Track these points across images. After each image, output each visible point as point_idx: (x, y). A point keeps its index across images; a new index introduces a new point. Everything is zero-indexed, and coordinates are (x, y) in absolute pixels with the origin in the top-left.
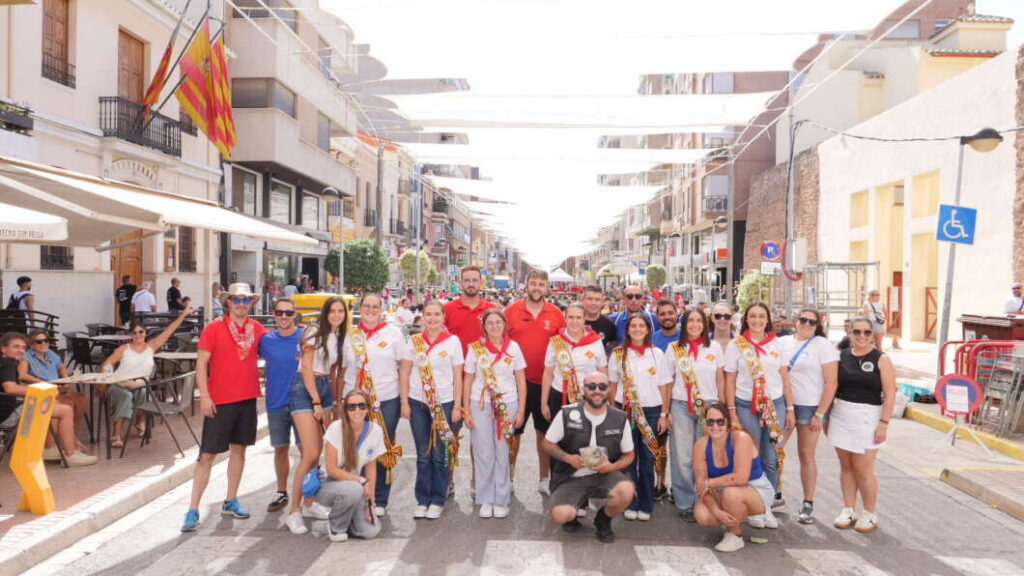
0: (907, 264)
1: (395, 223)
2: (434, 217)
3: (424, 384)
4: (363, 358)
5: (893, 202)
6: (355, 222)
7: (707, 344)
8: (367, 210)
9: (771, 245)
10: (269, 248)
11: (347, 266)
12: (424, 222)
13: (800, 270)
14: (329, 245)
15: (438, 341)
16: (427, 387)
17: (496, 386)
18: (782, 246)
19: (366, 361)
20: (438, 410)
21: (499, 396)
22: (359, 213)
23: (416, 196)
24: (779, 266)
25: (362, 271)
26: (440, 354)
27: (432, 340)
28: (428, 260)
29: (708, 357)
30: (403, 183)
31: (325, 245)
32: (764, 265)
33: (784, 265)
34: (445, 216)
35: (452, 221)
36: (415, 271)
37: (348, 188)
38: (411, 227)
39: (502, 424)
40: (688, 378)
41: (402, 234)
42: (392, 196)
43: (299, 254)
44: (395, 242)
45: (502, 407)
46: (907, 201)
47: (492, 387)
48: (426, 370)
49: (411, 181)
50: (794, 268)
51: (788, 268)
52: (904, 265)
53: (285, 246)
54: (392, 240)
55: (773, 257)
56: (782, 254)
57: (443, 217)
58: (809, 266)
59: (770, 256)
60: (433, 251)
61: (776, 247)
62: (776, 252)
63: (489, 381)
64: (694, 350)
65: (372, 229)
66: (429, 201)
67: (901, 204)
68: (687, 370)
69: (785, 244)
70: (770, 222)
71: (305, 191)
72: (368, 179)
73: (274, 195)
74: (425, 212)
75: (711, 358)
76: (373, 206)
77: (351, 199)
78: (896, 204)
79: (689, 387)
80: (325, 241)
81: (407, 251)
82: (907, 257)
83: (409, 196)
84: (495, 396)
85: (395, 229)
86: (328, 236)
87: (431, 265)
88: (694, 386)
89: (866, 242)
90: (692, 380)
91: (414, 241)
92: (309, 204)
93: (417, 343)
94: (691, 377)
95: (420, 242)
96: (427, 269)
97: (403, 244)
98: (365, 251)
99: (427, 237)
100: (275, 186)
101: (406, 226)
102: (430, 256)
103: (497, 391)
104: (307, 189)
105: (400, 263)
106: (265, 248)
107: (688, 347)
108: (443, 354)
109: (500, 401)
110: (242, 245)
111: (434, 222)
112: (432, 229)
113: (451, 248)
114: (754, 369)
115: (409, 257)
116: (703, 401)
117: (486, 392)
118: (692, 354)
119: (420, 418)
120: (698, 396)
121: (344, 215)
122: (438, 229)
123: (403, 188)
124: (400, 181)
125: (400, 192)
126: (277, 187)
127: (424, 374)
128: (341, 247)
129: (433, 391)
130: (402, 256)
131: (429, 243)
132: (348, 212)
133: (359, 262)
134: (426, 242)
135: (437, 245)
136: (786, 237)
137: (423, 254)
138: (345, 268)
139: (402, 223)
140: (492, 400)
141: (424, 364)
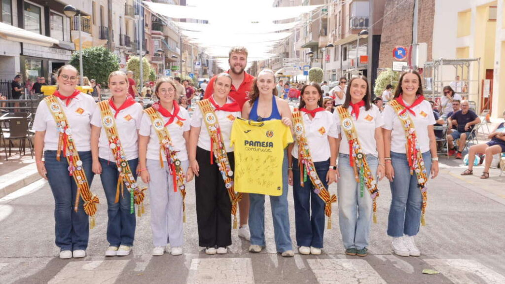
0: (497, 63)
1: (123, 37)
2: (152, 34)
3: (110, 143)
4: (63, 124)
5: (488, 18)
6: (92, 36)
7: (368, 108)
8: (102, 27)
9: (400, 49)
10: (24, 54)
11: (86, 67)
12: (146, 38)
13: (422, 66)
14: (72, 52)
15: (123, 107)
16: (113, 146)
17: (170, 144)
18: (408, 48)
19: (66, 127)
20: (124, 164)
21: (174, 153)
22: (95, 29)
23: (138, 18)
24: (405, 64)
25: (98, 71)
26: (126, 117)
27: (118, 106)
28: (149, 65)
29: (367, 118)
30: (129, 7)
31: (69, 53)
32: (395, 63)
33: (410, 63)
34: (162, 33)
35: (166, 37)
36: (139, 73)
37: (87, 10)
38: (136, 41)
39: (177, 177)
40: (350, 136)
41: (129, 46)
42: (120, 17)
43: (49, 59)
44: (124, 52)
45: (177, 163)
46: (499, 18)
47: (167, 146)
48: (112, 131)
49: (135, 6)
50: (417, 65)
51: (412, 65)
52: (495, 63)
53: (38, 53)
54: (122, 50)
55: (402, 57)
56: (408, 56)
57: (160, 34)
58: (428, 63)
59: (399, 57)
60: (153, 59)
61: (404, 50)
62: (404, 54)
63: (164, 141)
64: (356, 112)
65: (106, 41)
66: (149, 22)
67: (495, 20)
68: (349, 128)
69: (411, 47)
70: (397, 36)
71: (51, 11)
72: (101, 4)
73: (26, 13)
74: (146, 30)
75: (369, 118)
76: (106, 24)
77: (89, 18)
78: (490, 20)
79: (351, 143)
80: (69, 50)
81: (133, 58)
82: (497, 57)
83: (134, 17)
84: (170, 154)
85: (123, 42)
86: (72, 46)
87: (151, 69)
88: (356, 143)
89: (468, 47)
90: (354, 137)
91: (138, 51)
92: (55, 21)
93: (103, 108)
94: (353, 134)
95: (142, 52)
96: (148, 71)
97: (130, 53)
98: (99, 55)
99: (148, 50)
100: (27, 6)
101: (132, 40)
102: (150, 62)
103: (172, 149)
104: (53, 9)
105: (127, 66)
106: (21, 54)
107: (350, 109)
108: (128, 118)
109: (175, 157)
110: (3, 51)
111: (153, 38)
112: (151, 42)
113: (166, 57)
114: (408, 127)
115: (134, 62)
116: (363, 155)
117: (162, 151)
118: (354, 115)
119: (109, 174)
120: (360, 151)
121: (83, 30)
122: (156, 43)
123: (129, 11)
124: (126, 5)
125: (126, 14)
126: (29, 8)
127: (110, 134)
128: (81, 52)
129: (119, 148)
130: (129, 61)
131: (150, 53)
132: (86, 27)
133: (96, 65)
134: (147, 52)
135: (155, 55)
136: (412, 43)
137: (146, 60)
138: (84, 68)
139: (129, 38)
140: (168, 157)
141: (110, 126)
